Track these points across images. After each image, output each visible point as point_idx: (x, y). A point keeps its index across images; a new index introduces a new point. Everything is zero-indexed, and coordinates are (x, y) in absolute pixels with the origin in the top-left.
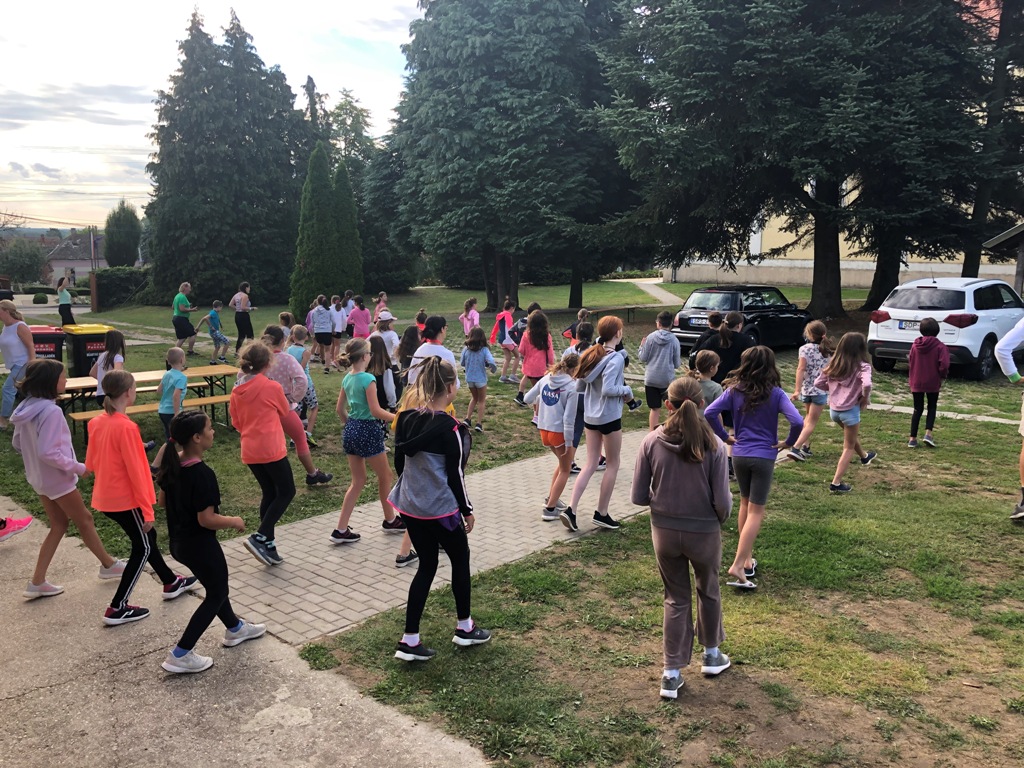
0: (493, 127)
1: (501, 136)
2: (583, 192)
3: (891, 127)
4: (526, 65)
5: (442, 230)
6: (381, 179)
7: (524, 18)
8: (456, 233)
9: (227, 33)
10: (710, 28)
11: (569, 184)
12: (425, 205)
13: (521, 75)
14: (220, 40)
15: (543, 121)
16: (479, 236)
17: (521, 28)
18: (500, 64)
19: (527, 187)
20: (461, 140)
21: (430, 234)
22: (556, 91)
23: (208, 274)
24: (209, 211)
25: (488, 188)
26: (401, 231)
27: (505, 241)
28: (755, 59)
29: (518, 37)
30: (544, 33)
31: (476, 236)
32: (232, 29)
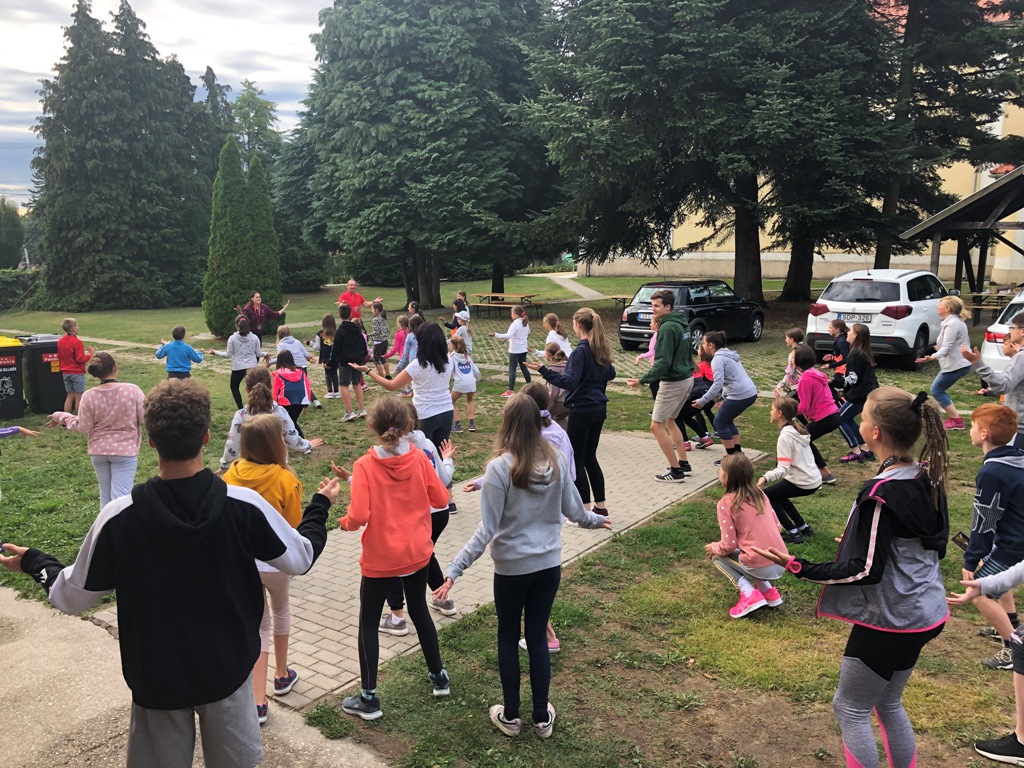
0: (409, 119)
1: (420, 129)
2: (505, 187)
3: (812, 123)
4: (443, 56)
5: (361, 227)
6: (291, 175)
7: (439, 8)
8: (375, 230)
9: (117, 18)
10: (637, 20)
11: (491, 179)
12: (341, 201)
13: (437, 67)
14: (110, 27)
15: (461, 114)
16: (400, 234)
17: (437, 18)
18: (416, 55)
19: (448, 182)
20: (377, 134)
21: (348, 231)
22: (474, 84)
23: (106, 277)
24: (104, 211)
25: (408, 183)
26: (315, 229)
27: (427, 237)
28: (681, 52)
29: (434, 27)
30: (462, 24)
31: (396, 234)
32: (122, 15)
